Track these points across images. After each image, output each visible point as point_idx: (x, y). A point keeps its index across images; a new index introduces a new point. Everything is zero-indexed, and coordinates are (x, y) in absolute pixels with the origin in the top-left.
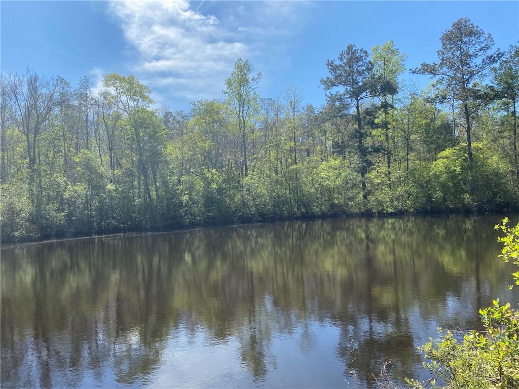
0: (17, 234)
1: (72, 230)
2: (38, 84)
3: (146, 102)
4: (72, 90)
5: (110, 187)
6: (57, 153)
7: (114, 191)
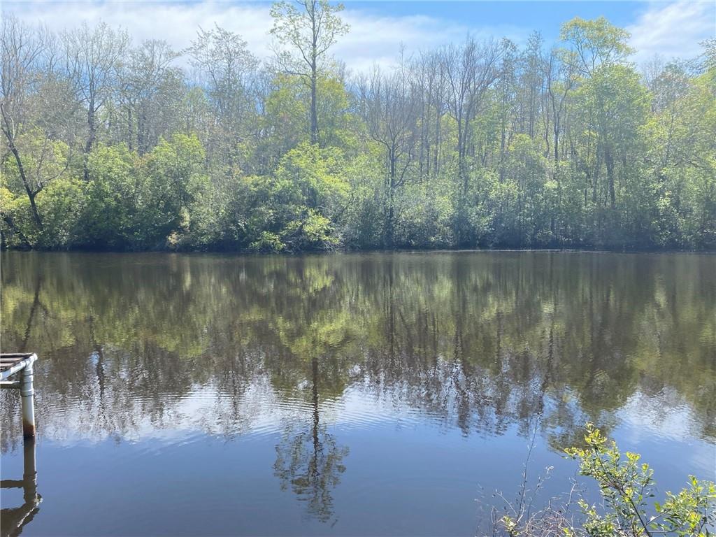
0: (433, 239)
1: (496, 240)
2: (475, 53)
3: (622, 54)
4: (519, 54)
5: (551, 184)
6: (492, 140)
7: (554, 189)
